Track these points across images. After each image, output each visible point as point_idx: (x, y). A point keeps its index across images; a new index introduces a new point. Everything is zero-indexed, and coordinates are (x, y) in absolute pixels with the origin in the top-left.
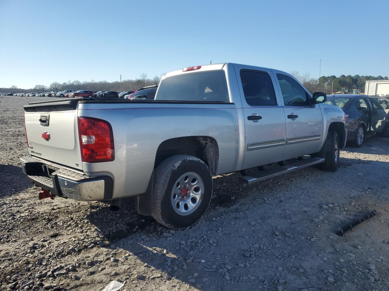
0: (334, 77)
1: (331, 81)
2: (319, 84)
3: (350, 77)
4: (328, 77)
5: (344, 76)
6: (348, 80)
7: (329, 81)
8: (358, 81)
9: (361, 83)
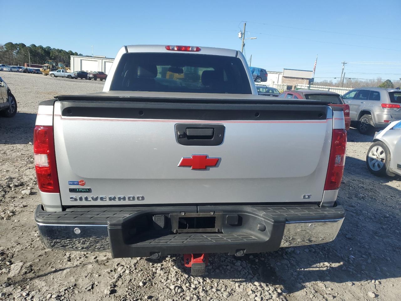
0: (23, 45)
1: (20, 49)
2: (7, 51)
3: (41, 47)
4: (16, 44)
5: (35, 46)
6: (40, 51)
7: (18, 49)
8: (51, 53)
9: (53, 55)
